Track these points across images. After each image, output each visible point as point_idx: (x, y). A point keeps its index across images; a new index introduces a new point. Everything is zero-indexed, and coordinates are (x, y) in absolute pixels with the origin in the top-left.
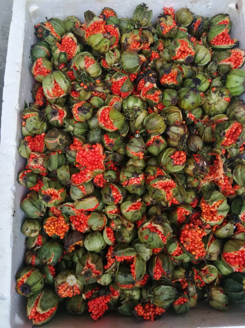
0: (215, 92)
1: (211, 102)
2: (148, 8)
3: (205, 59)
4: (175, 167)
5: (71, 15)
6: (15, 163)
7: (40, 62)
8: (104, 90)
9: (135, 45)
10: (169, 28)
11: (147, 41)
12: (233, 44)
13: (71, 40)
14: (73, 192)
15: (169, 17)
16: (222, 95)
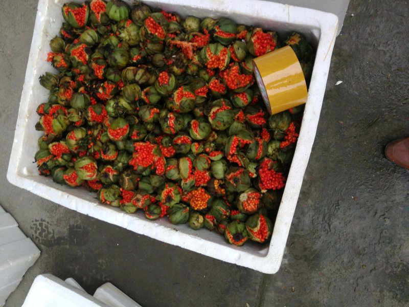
0: (120, 33)
1: (127, 38)
2: (43, 75)
3: (92, 35)
4: (170, 83)
5: (37, 142)
6: (136, 218)
7: (66, 177)
8: (97, 129)
9: (68, 94)
10: (63, 61)
11: (69, 82)
12: (87, 7)
13: (54, 147)
14: (171, 177)
15: (55, 58)
16: (124, 27)
